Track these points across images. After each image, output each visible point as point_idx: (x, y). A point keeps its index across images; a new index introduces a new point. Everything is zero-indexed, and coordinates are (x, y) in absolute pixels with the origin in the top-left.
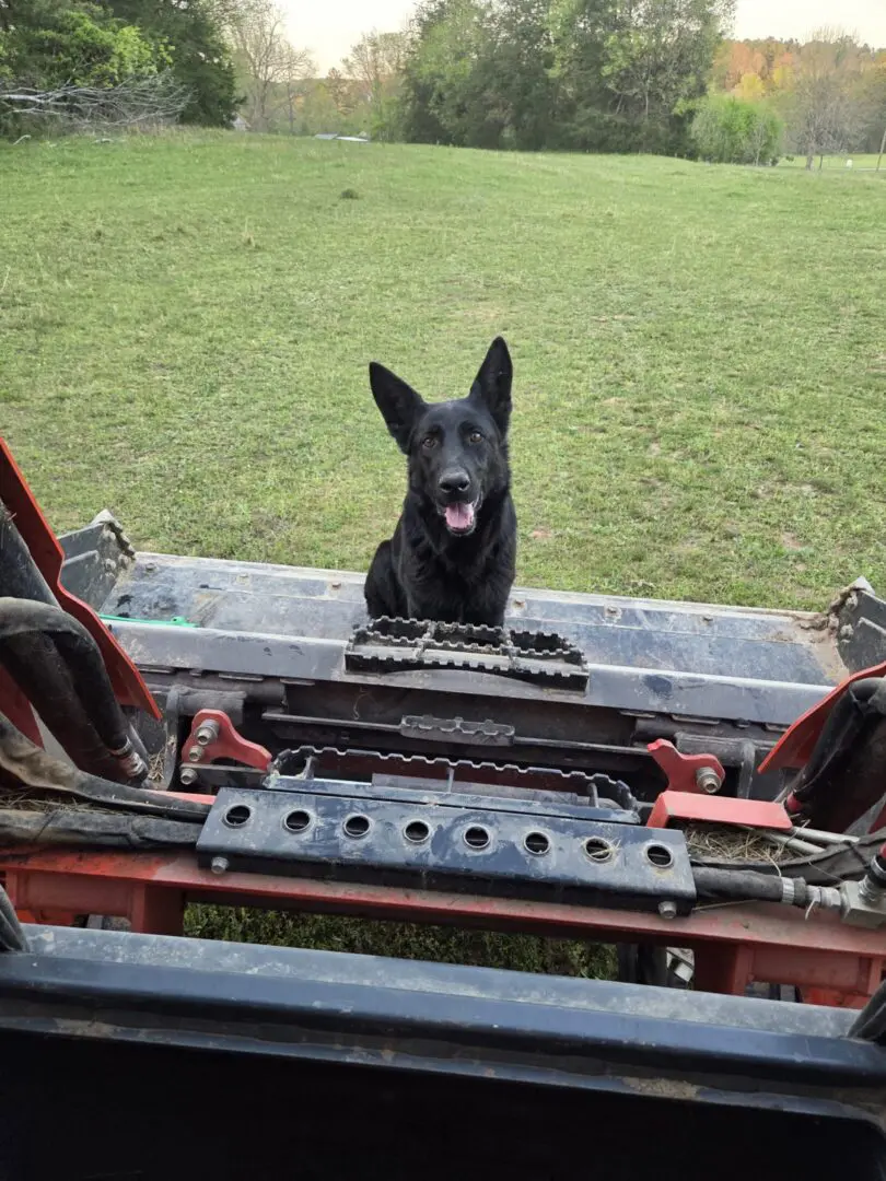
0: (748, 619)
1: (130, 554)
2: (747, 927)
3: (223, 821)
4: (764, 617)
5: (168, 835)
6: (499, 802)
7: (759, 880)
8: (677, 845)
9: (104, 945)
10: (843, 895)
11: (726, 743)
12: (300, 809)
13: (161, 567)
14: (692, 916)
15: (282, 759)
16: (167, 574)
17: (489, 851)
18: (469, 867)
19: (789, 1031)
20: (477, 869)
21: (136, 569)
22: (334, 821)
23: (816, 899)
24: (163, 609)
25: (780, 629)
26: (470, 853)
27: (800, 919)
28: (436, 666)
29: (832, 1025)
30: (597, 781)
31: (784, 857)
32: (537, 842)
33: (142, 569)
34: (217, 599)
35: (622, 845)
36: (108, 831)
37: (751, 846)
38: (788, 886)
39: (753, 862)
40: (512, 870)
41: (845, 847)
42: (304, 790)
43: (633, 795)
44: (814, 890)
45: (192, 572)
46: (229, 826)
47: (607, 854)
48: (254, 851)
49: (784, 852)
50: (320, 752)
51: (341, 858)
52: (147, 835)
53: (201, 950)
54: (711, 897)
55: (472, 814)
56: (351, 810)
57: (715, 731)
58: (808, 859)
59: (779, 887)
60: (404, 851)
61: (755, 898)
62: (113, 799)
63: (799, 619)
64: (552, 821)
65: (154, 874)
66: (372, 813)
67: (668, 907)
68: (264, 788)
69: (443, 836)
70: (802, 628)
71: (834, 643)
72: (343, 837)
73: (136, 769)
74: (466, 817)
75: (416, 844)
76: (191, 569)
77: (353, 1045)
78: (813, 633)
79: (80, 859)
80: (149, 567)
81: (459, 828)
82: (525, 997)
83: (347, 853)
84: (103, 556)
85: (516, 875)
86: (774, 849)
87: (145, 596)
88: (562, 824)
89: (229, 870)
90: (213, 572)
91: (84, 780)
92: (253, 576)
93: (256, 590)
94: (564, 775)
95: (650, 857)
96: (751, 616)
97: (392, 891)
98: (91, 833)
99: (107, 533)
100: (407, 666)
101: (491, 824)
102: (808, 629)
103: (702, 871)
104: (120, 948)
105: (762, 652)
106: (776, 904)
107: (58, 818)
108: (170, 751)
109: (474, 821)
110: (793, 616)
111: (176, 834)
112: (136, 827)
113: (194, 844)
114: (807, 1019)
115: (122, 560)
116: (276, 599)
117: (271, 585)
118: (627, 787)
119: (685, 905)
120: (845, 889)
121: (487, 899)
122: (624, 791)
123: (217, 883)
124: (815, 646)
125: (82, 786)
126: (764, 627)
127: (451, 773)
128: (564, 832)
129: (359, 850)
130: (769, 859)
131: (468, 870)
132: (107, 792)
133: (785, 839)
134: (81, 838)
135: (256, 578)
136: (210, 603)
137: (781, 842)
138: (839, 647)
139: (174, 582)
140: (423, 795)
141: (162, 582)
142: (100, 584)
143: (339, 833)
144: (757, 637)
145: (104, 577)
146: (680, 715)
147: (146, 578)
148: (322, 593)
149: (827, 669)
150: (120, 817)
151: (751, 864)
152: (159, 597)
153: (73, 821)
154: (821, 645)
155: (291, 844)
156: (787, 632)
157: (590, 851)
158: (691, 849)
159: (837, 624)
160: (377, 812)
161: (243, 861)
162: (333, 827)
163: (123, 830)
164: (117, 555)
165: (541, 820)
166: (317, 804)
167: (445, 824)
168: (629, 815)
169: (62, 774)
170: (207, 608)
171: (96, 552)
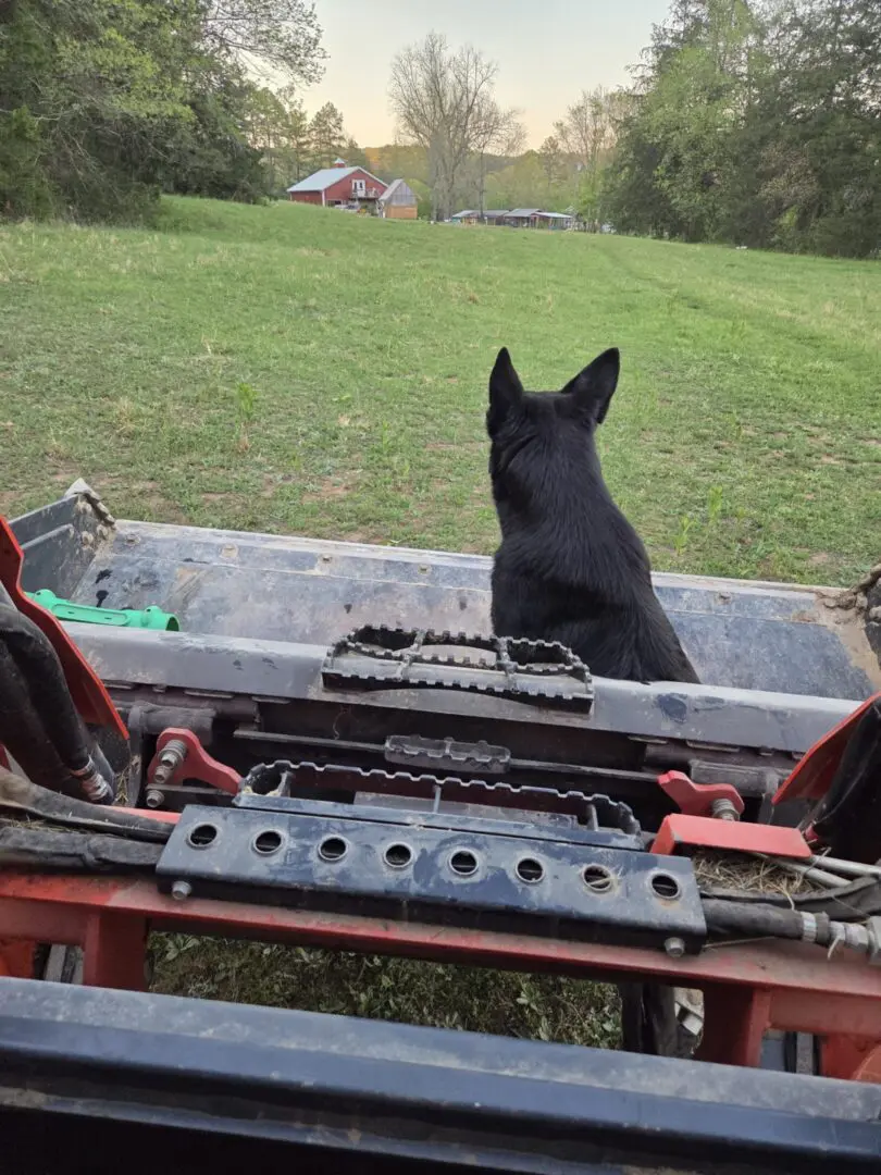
0: (768, 597)
1: (109, 524)
2: (763, 968)
3: (187, 841)
4: (786, 595)
5: (127, 856)
6: (489, 824)
7: (776, 915)
8: (684, 874)
9: (44, 999)
10: (871, 933)
11: (746, 772)
12: (270, 829)
13: (142, 538)
14: (702, 955)
15: (255, 774)
16: (149, 545)
17: (477, 878)
18: (455, 896)
19: (812, 1112)
20: (464, 898)
21: (117, 540)
22: (308, 843)
23: (840, 936)
24: (143, 585)
25: (803, 607)
26: (456, 880)
27: (821, 958)
28: (422, 685)
29: (860, 1104)
30: (596, 802)
31: (802, 889)
32: (530, 869)
33: (123, 540)
34: (202, 573)
35: (624, 874)
36: (63, 851)
37: (766, 876)
38: (810, 922)
39: (770, 894)
40: (502, 900)
41: (873, 881)
42: (277, 809)
43: (636, 818)
44: (838, 926)
45: (175, 543)
46: (195, 848)
47: (607, 884)
48: (219, 876)
49: (803, 883)
50: (297, 767)
51: (314, 885)
52: (103, 856)
53: (151, 1007)
54: (724, 933)
55: (459, 837)
56: (327, 831)
57: (735, 759)
58: (831, 894)
59: (798, 922)
60: (383, 877)
61: (772, 934)
62: (70, 818)
63: (824, 596)
64: (547, 845)
65: (109, 899)
66: (352, 835)
67: (675, 944)
68: (234, 806)
69: (427, 860)
70: (828, 607)
71: (861, 624)
72: (317, 861)
73: (99, 792)
74: (453, 840)
75: (396, 869)
76: (175, 539)
77: (315, 1123)
78: (839, 612)
79: (30, 882)
80: (130, 538)
81: (443, 853)
82: (512, 1068)
83: (321, 878)
84: (78, 529)
85: (507, 907)
86: (792, 879)
87: (125, 570)
88: (557, 849)
89: (193, 895)
90: (198, 543)
91: (40, 795)
92: (240, 547)
93: (243, 563)
94: (560, 795)
95: (655, 888)
96: (772, 593)
97: (370, 922)
98: (42, 853)
99: (82, 505)
100: (390, 684)
101: (479, 847)
102: (832, 608)
103: (712, 903)
104: (61, 1002)
105: (784, 634)
106: (797, 942)
107: (9, 836)
108: (134, 770)
109: (461, 845)
110: (817, 593)
111: (135, 855)
112: (92, 847)
113: (154, 866)
114: (831, 1096)
115: (101, 531)
116: (264, 574)
117: (258, 558)
118: (629, 809)
119: (695, 943)
120: (872, 926)
121: (475, 932)
122: (627, 813)
123: (177, 910)
124: (840, 627)
125: (37, 802)
126: (784, 606)
127: (438, 791)
128: (559, 858)
129: (333, 875)
130: (786, 891)
131: (453, 900)
132: (63, 809)
133: (803, 869)
134: (31, 858)
135: (242, 550)
136: (194, 578)
137: (799, 872)
138: (867, 630)
139: (156, 555)
140: (407, 815)
141: (143, 554)
142: (77, 558)
143: (313, 856)
144: (778, 618)
145: (81, 552)
146: (696, 742)
147: (127, 550)
148: (312, 567)
149: (852, 652)
150: (76, 835)
151: (768, 897)
152: (140, 572)
153: (24, 839)
154: (847, 626)
155: (259, 868)
156: (810, 612)
157: (588, 880)
158: (699, 879)
159: (865, 604)
160: (356, 833)
161: (206, 886)
162: (307, 849)
163: (79, 850)
164: (95, 526)
165: (535, 843)
166: (291, 824)
167: (430, 847)
168: (631, 841)
169: (16, 789)
170: (191, 584)
171: (70, 525)
